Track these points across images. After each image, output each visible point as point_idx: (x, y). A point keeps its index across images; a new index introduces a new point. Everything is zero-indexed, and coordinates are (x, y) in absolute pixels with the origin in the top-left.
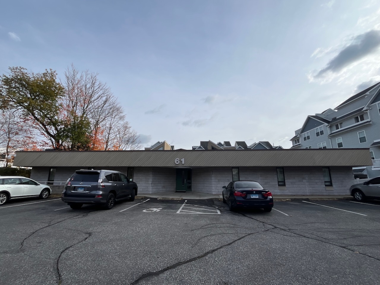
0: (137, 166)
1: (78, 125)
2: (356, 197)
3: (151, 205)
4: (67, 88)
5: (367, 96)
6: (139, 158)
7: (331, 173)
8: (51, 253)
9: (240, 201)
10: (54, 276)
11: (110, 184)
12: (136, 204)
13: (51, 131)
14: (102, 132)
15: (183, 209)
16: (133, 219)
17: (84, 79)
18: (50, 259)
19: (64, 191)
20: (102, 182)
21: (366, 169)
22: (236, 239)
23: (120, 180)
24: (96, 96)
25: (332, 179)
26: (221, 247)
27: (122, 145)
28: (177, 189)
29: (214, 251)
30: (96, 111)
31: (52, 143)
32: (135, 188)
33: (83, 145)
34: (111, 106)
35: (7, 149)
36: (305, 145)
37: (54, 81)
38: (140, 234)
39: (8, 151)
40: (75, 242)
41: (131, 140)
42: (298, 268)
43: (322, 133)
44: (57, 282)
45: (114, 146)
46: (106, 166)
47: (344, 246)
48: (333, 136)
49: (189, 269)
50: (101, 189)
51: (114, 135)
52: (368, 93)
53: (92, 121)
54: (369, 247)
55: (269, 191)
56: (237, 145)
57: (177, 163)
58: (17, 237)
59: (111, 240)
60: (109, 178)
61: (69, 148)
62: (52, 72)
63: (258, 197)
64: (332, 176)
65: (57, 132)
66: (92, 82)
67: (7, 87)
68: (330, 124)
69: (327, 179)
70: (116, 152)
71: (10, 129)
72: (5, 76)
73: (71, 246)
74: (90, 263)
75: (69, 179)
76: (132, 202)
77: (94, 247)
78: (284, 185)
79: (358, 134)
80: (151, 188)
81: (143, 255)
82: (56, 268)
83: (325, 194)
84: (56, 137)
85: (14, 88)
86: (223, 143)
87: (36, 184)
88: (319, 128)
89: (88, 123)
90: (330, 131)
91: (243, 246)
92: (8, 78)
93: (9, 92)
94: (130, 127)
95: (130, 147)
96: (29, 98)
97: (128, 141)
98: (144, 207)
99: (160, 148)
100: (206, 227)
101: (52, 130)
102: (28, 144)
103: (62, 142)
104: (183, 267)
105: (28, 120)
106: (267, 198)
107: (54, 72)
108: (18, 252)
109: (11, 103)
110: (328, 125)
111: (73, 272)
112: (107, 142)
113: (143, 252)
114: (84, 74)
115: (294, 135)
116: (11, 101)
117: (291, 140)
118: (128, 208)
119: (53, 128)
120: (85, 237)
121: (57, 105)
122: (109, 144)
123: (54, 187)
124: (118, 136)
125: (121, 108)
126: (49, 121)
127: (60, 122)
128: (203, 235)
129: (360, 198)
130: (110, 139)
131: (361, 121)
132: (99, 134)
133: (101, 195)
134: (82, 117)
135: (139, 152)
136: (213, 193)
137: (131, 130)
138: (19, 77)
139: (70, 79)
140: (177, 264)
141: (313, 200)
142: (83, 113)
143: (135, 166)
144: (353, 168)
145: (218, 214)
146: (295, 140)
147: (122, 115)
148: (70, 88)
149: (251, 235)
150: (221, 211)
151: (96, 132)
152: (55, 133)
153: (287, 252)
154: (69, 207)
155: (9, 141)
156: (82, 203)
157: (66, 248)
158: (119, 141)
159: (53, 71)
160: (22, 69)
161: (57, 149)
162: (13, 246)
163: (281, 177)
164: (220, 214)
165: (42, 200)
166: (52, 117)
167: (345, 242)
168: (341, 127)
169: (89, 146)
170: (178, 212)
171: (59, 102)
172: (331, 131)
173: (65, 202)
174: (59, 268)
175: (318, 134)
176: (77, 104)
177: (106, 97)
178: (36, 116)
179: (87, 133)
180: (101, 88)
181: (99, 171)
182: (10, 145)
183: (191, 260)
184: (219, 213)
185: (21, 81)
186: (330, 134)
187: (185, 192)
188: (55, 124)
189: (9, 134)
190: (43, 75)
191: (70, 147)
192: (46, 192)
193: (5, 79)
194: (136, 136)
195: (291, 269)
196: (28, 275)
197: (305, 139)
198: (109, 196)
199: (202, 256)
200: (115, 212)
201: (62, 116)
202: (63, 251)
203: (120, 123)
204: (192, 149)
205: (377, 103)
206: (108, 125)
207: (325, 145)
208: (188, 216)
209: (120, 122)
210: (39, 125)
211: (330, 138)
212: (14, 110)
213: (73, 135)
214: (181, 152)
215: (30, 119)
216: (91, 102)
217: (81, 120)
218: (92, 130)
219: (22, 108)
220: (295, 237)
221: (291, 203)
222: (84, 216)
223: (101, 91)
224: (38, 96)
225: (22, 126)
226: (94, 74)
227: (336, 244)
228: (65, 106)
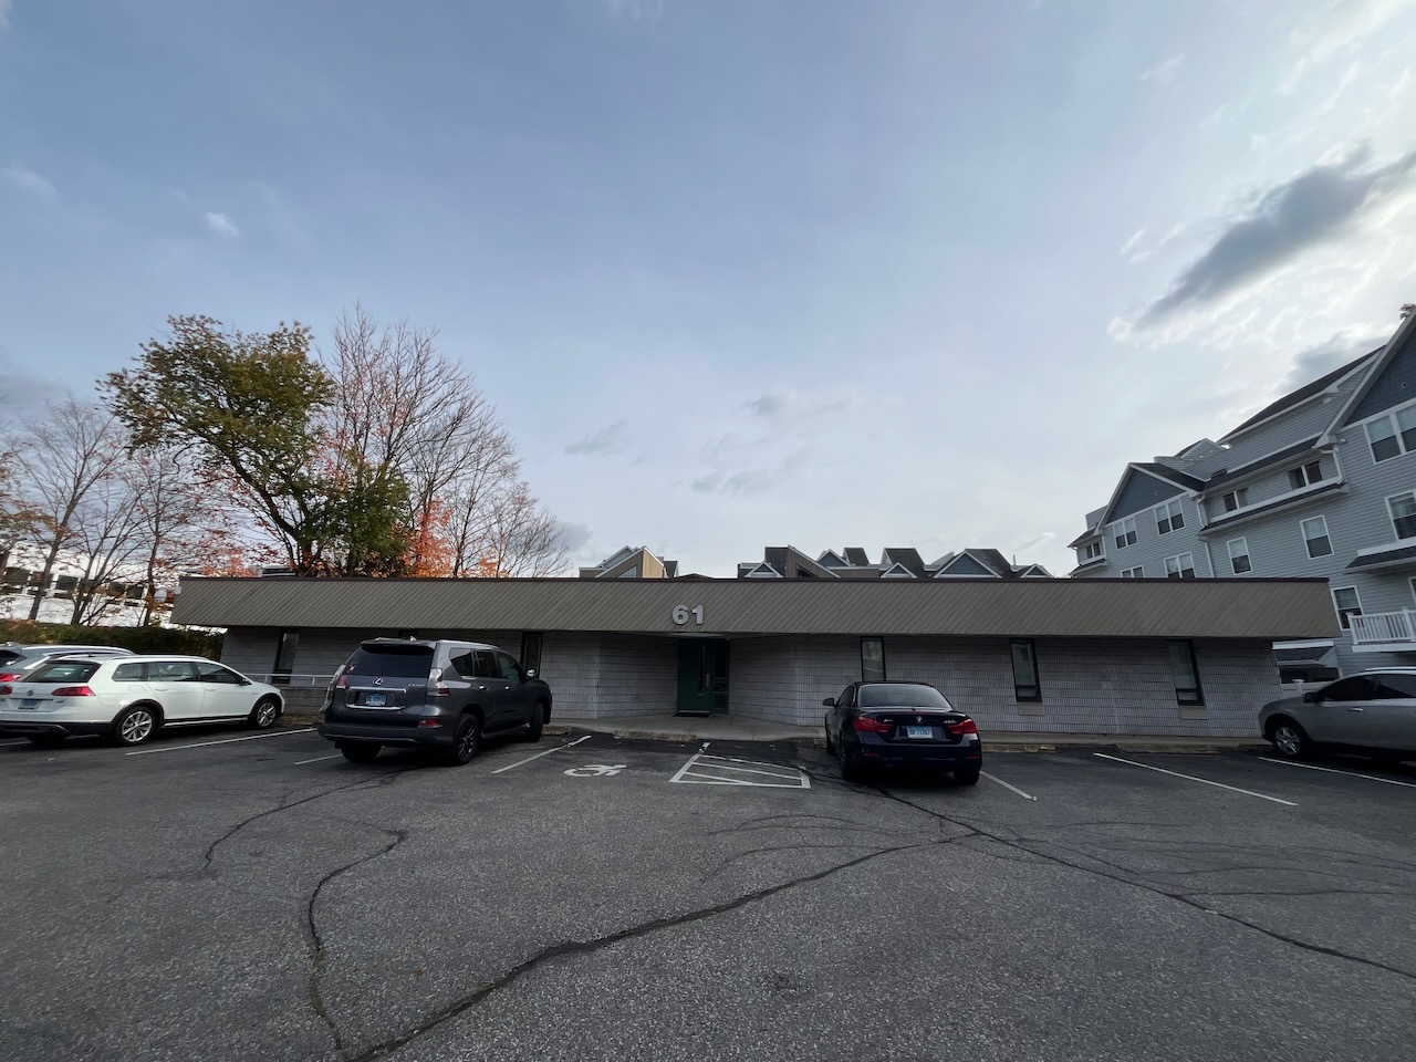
0: (553, 628)
1: (371, 494)
2: (1279, 743)
3: (594, 755)
4: (339, 378)
5: (1329, 400)
6: (558, 604)
7: (1198, 659)
8: (291, 883)
9: (873, 748)
10: (303, 942)
11: (467, 685)
12: (547, 749)
13: (287, 514)
14: (446, 517)
15: (692, 769)
16: (531, 795)
17: (393, 348)
18: (288, 897)
19: (327, 703)
20: (440, 679)
21: (1333, 649)
22: (840, 863)
23: (496, 673)
24: (428, 403)
25: (1202, 681)
26: (791, 884)
27: (506, 559)
28: (679, 704)
29: (767, 892)
30: (426, 448)
31: (290, 550)
32: (545, 699)
33: (383, 559)
34: (474, 435)
35: (150, 570)
36: (1120, 562)
37: (303, 358)
38: (551, 840)
39: (154, 574)
40: (359, 855)
41: (538, 540)
42: (1011, 948)
43: (1177, 521)
44: (311, 957)
45: (483, 562)
46: (453, 627)
47: (1179, 893)
48: (1214, 532)
49: (684, 938)
50: (436, 699)
51: (482, 525)
52: (1332, 388)
53: (415, 480)
54: (1259, 900)
55: (967, 718)
56: (889, 561)
57: (680, 622)
58: (192, 836)
59: (462, 852)
60: (462, 665)
61: (339, 568)
62: (298, 331)
63: (930, 736)
64: (1201, 670)
65: (304, 517)
66: (419, 356)
67: (160, 378)
68: (1204, 492)
69: (1186, 681)
70: (487, 584)
71: (161, 506)
72: (156, 344)
73: (348, 867)
74: (401, 913)
75: (343, 667)
76: (532, 746)
77: (413, 872)
78: (1037, 698)
79: (1302, 526)
80: (596, 699)
81: (555, 898)
82: (307, 922)
83: (1179, 731)
84: (304, 533)
85: (182, 379)
86: (840, 553)
87: (240, 681)
88: (1167, 507)
89: (403, 490)
90: (1204, 513)
91: (859, 883)
92: (163, 350)
93: (165, 392)
94: (534, 501)
95: (533, 566)
96: (223, 411)
97: (527, 545)
98: (569, 761)
99: (625, 571)
100: (757, 824)
101: (290, 509)
102: (215, 553)
103: (320, 550)
104: (668, 932)
105: (217, 478)
106: (959, 738)
107: (306, 330)
108: (200, 878)
109: (170, 426)
110: (1199, 496)
111: (353, 934)
112: (460, 550)
113: (555, 891)
114: (393, 333)
115: (1085, 529)
116: (169, 420)
117: (1072, 545)
118: (521, 763)
119: (294, 504)
120: (388, 843)
121: (308, 431)
122: (466, 554)
123: (293, 690)
124: (495, 528)
125: (508, 439)
126: (282, 481)
127: (314, 486)
128: (743, 849)
129: (1293, 747)
130: (470, 538)
131: (1312, 482)
132: (436, 522)
133: (437, 719)
134: (383, 469)
135: (560, 584)
136: (800, 721)
137: (537, 511)
138: (197, 347)
139: (349, 348)
140: (649, 924)
141: (1130, 750)
142: (386, 455)
143: (547, 628)
144: (1277, 646)
145: (803, 786)
146: (1088, 544)
147: (507, 460)
148: (349, 378)
149: (893, 852)
150: (813, 780)
151: (427, 514)
152: (298, 520)
153: (988, 905)
154: (339, 754)
155: (156, 544)
156: (378, 745)
157: (332, 871)
158: (498, 545)
159: (301, 328)
160: (206, 321)
161: (305, 570)
162: (183, 862)
163: (1026, 669)
164: (808, 786)
165: (256, 732)
166: (291, 470)
167: (1188, 881)
168: (1243, 504)
169: (403, 562)
170: (675, 779)
171: (315, 423)
172: (1209, 515)
173: (330, 738)
174: (315, 922)
175: (1163, 526)
176: (368, 428)
177: (459, 405)
178: (244, 467)
179: (398, 521)
180: (444, 375)
181: (432, 645)
182: (159, 556)
183: (692, 917)
184: (806, 783)
185: (202, 357)
186: (1206, 528)
187: (706, 716)
188: (299, 490)
189: (157, 522)
190: (270, 339)
191: (344, 563)
192: (267, 708)
193: (154, 353)
194: (551, 530)
195: (986, 950)
196: (234, 937)
197: (1120, 542)
198: (461, 724)
199: (728, 907)
200: (480, 773)
201: (321, 466)
202: (326, 880)
203: (502, 486)
204: (734, 575)
205: (1364, 422)
206: (463, 495)
207: (1190, 563)
208: (704, 791)
209: (501, 484)
210: (251, 495)
211: (1204, 541)
212: (176, 448)
213: (353, 527)
214: (694, 585)
215: (226, 476)
216: (412, 421)
217: (381, 479)
218: (413, 508)
219: (203, 442)
220: (1031, 862)
221: (1055, 759)
222: (383, 782)
223: (446, 386)
224: (251, 403)
225: (199, 499)
226: (424, 332)
227: (1156, 886)
228: (332, 432)
